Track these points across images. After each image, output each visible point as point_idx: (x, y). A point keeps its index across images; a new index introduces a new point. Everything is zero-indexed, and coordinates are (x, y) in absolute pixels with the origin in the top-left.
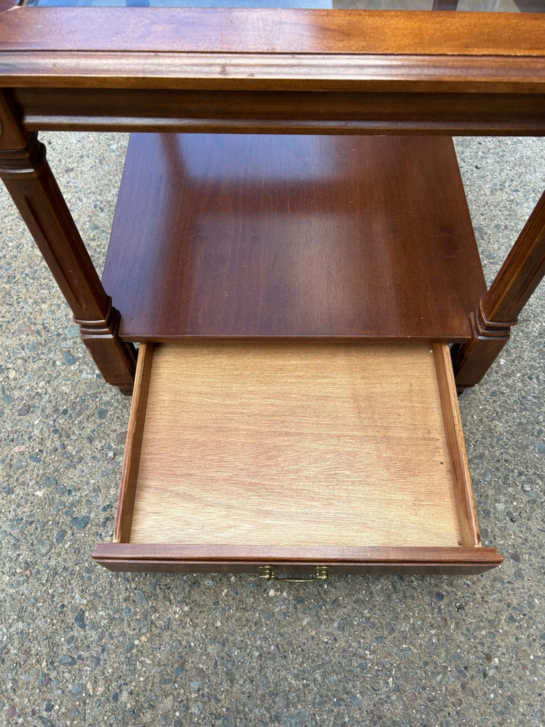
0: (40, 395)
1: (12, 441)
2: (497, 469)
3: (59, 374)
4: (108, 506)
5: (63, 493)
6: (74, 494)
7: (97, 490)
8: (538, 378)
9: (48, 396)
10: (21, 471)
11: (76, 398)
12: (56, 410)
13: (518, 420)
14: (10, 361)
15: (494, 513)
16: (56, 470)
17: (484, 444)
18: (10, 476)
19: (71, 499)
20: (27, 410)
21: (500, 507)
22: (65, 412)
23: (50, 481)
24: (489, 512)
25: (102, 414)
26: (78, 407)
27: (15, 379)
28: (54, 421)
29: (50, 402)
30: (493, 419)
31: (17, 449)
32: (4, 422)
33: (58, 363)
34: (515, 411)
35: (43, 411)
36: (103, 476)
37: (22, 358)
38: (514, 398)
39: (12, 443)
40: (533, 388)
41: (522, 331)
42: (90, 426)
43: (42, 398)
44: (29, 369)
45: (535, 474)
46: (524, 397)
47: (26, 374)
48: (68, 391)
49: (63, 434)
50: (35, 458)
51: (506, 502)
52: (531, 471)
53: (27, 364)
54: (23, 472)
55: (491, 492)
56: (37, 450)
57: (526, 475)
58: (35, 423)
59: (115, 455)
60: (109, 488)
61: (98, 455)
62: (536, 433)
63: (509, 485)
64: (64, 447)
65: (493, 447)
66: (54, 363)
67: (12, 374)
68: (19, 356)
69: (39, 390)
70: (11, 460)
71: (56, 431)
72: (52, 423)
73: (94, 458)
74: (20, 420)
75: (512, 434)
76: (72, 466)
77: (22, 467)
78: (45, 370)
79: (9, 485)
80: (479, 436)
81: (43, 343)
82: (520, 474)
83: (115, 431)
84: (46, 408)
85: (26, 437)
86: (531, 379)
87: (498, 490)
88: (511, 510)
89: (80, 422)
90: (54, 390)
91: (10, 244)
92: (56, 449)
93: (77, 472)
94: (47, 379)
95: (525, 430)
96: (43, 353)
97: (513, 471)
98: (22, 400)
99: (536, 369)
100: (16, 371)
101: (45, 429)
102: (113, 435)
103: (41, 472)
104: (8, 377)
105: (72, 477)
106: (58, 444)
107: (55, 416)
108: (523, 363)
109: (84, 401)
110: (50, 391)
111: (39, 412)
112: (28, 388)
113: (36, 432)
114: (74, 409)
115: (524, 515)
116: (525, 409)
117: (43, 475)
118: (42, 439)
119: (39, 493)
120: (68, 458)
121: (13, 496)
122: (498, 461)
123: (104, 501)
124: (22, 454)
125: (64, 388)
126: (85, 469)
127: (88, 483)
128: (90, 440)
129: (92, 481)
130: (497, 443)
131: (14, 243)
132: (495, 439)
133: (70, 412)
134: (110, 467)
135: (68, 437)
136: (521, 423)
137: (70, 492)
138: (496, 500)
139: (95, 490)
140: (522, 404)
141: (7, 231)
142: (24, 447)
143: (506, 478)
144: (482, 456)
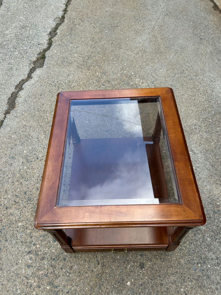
0: (46, 253)
1: (39, 269)
2: (182, 277)
3: (52, 246)
4: (68, 292)
5: (55, 288)
6: (58, 288)
7: (64, 286)
8: (194, 244)
9: (49, 253)
10: (42, 280)
11: (57, 254)
12: (51, 259)
13: (188, 259)
14: (37, 241)
15: (181, 292)
16: (52, 280)
17: (177, 267)
18: (39, 282)
19: (57, 290)
20: (43, 259)
21: (182, 290)
22: (54, 259)
23: (51, 283)
24: (179, 291)
25: (65, 259)
26: (58, 257)
27: (39, 248)
28: (51, 262)
29: (49, 256)
30: (180, 259)
31: (40, 273)
32: (36, 263)
33: (51, 242)
34: (187, 256)
35: (47, 259)
36: (66, 282)
37: (41, 240)
38: (186, 251)
39: (39, 270)
40: (192, 247)
42: (61, 264)
43: (47, 254)
44: (43, 244)
45: (193, 278)
46: (189, 251)
47: (42, 246)
48: (54, 252)
49: (54, 267)
50: (46, 276)
51: (184, 288)
52: (192, 277)
53: (42, 242)
54: (43, 281)
55: (180, 285)
56: (46, 273)
57: (190, 279)
58: (46, 263)
59: (69, 274)
60: (68, 285)
61: (64, 274)
62: (193, 264)
63: (185, 282)
64: (54, 271)
65: (180, 269)
66: (50, 241)
67: (38, 246)
68: (40, 239)
69: (46, 252)
70: (39, 276)
71: (51, 266)
72: (50, 263)
73: (63, 275)
74: (41, 262)
75: (186, 264)
76: (57, 278)
77: (42, 279)
78: (48, 244)
79: (39, 285)
80: (176, 265)
81: (46, 234)
82: (188, 278)
83: (68, 265)
84: (48, 258)
85: (43, 268)
86: (191, 244)
87: (182, 284)
88: (186, 291)
89: (59, 263)
90: (50, 251)
91: (35, 199)
92: (52, 272)
93: (58, 280)
94: (48, 247)
95: (190, 263)
96: (47, 238)
97: (186, 277)
98: (41, 255)
99: (193, 240)
100: (39, 245)
101: (49, 265)
102: (68, 267)
103: (48, 280)
104: (37, 247)
105: (57, 282)
106: (52, 270)
107: (51, 261)
108: (189, 238)
109: (59, 255)
110: (49, 252)
111: (46, 259)
112: (43, 251)
113: (46, 266)
114: (56, 258)
115: (189, 293)
116: (190, 255)
117: (49, 281)
118: (48, 269)
119: (48, 288)
120: (55, 275)
121: (41, 289)
122: (182, 274)
123: (67, 290)
124: (42, 274)
125: (53, 250)
126: (60, 279)
127: (62, 284)
128: (62, 269)
129: (63, 283)
130: (181, 267)
131: (36, 198)
132: (181, 266)
133: (55, 259)
134: (68, 278)
135: (55, 268)
136: (188, 260)
137: (57, 287)
138: (181, 288)
139: (64, 287)
140: (189, 253)
141: (34, 194)
142: (43, 272)
143: (184, 280)
144: (177, 272)
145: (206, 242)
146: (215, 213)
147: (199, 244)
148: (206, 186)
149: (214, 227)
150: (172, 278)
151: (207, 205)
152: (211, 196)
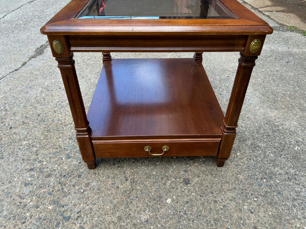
0: (55, 170)
1: (41, 187)
2: (242, 193)
3: (64, 163)
4: (79, 211)
5: (60, 207)
6: (65, 207)
7: (75, 205)
8: (253, 159)
9: (58, 170)
10: (43, 199)
11: (69, 171)
12: (61, 175)
13: (248, 174)
14: (44, 158)
15: (244, 210)
16: (59, 198)
17: (235, 183)
18: (38, 201)
19: (64, 209)
20: (49, 176)
21: (246, 207)
22: (65, 176)
23: (55, 202)
24: (241, 210)
25: (80, 176)
26: (70, 174)
27: (45, 165)
28: (60, 179)
29: (59, 172)
30: (238, 174)
31: (43, 191)
32: (39, 180)
33: (63, 159)
34: (246, 171)
35: (55, 176)
36: (78, 199)
37: (49, 157)
38: (245, 167)
39: (41, 188)
40: (252, 163)
41: (244, 144)
42: (74, 181)
43: (56, 171)
44: (52, 161)
45: (258, 194)
46: (249, 166)
47: (50, 163)
48: (66, 168)
49: (63, 184)
50: (50, 194)
51: (248, 206)
52: (256, 193)
53: (51, 159)
54: (44, 199)
55: (241, 202)
56: (51, 190)
57: (254, 195)
58: (52, 180)
59: (84, 191)
60: (80, 204)
61: (77, 192)
62: (256, 179)
63: (248, 199)
64: (63, 189)
65: (239, 185)
66: (62, 158)
67: (45, 163)
68: (48, 156)
69: (55, 168)
70: (40, 195)
71: (60, 183)
72: (59, 180)
73: (75, 193)
74: (45, 180)
75: (246, 179)
76: (65, 196)
77: (44, 197)
78: (58, 161)
79: (37, 205)
80: (233, 181)
81: (58, 152)
82: (252, 194)
83: (84, 182)
84: (57, 175)
85: (47, 186)
86: (250, 160)
87: (244, 201)
88: (250, 209)
89: (70, 179)
90: (61, 168)
91: (50, 120)
92: (59, 190)
93: (67, 199)
94: (58, 164)
95: (251, 178)
96: (58, 155)
97: (249, 193)
98: (47, 172)
99: (252, 156)
100: (46, 162)
101: (56, 182)
102: (84, 184)
103: (52, 199)
104: (43, 164)
105: (65, 201)
106: (60, 188)
107: (60, 178)
108: (247, 154)
109: (73, 172)
110: (59, 168)
111: (54, 176)
112: (50, 168)
113: (52, 184)
114: (68, 175)
115: (256, 210)
116: (250, 170)
117: (53, 200)
118: (54, 186)
119: (50, 208)
120: (64, 193)
121: (39, 209)
122: (242, 190)
123: (78, 209)
124: (45, 192)
125: (65, 167)
126: (71, 197)
127: (71, 203)
128: (74, 186)
129: (73, 202)
130: (241, 183)
131: (51, 120)
132: (240, 182)
133: (66, 176)
134: (82, 196)
135: (65, 185)
136: (249, 176)
137: (63, 206)
138: (243, 205)
139: (74, 205)
140: (248, 168)
141: (49, 116)
142: (46, 189)
143: (246, 196)
144: (235, 188)
145: (269, 157)
146: (274, 131)
147: (260, 159)
148: (259, 110)
149: (276, 144)
150: (230, 195)
151: (263, 125)
152: (267, 117)
